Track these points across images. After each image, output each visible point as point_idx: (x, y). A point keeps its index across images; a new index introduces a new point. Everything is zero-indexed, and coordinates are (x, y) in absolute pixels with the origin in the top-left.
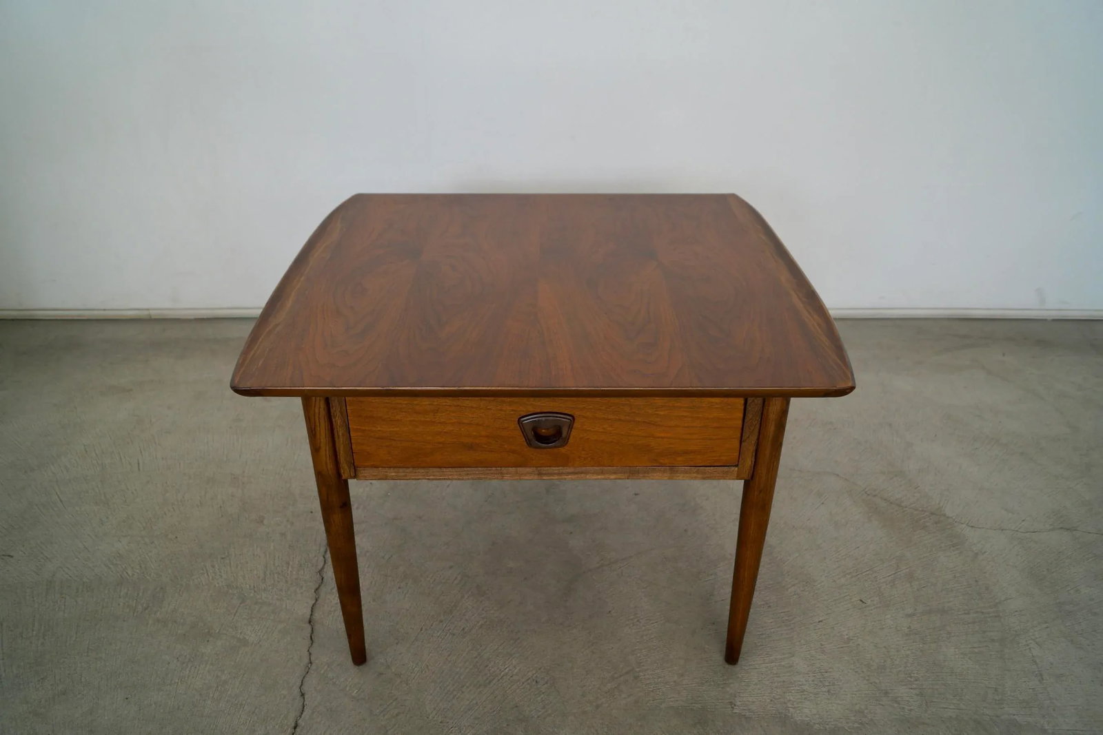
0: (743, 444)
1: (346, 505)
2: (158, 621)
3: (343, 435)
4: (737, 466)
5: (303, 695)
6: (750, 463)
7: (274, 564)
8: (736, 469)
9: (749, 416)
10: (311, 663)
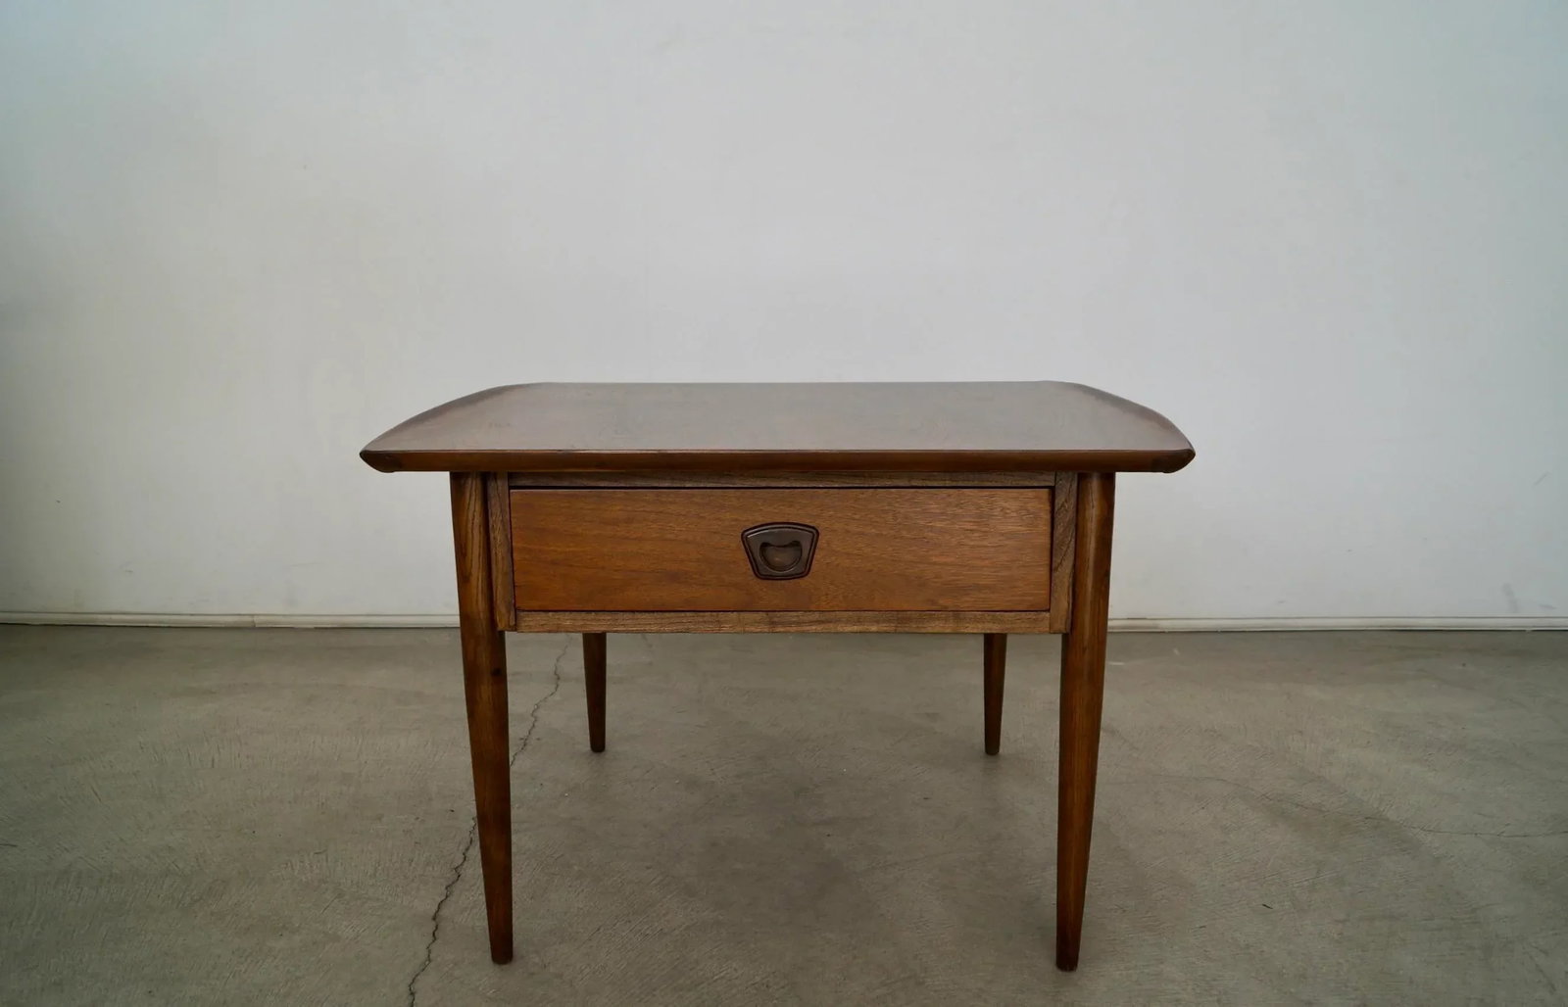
0: (1055, 574)
1: (499, 674)
2: (212, 914)
3: (503, 558)
4: (1048, 610)
5: (412, 994)
6: (1066, 604)
7: (391, 860)
8: (1047, 615)
9: (1059, 530)
10: (430, 960)
